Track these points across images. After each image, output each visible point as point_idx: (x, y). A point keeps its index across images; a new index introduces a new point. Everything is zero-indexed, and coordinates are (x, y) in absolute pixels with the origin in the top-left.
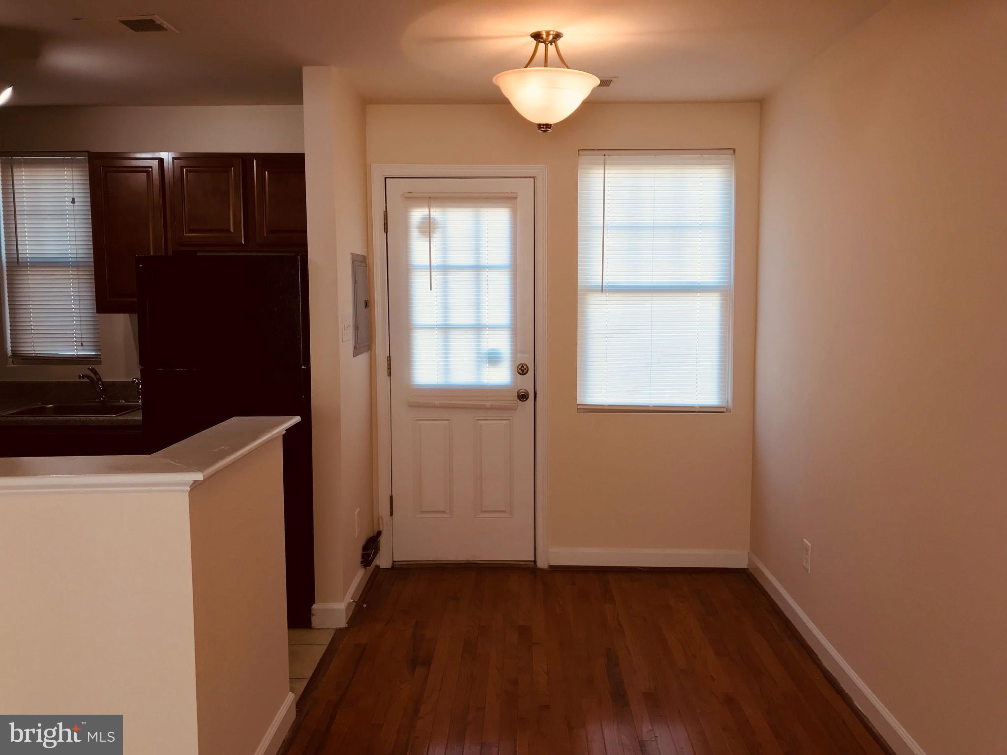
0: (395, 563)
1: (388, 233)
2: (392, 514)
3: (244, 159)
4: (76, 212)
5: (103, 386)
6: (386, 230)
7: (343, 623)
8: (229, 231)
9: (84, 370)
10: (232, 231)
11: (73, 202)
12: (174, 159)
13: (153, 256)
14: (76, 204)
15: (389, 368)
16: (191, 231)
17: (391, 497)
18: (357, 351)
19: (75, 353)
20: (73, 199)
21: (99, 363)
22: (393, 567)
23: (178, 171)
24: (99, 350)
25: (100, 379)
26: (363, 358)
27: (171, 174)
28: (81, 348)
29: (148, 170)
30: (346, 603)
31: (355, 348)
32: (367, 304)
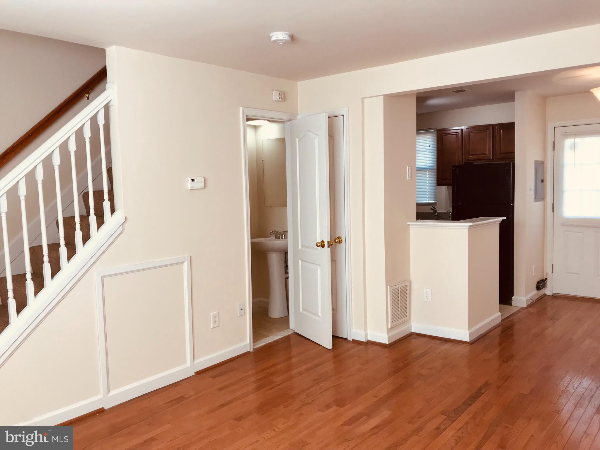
0: (554, 294)
1: (555, 151)
2: (553, 272)
3: (493, 127)
4: (431, 150)
5: (437, 213)
6: (554, 149)
7: (525, 305)
8: (486, 154)
9: (431, 207)
10: (487, 154)
11: (430, 147)
12: (466, 128)
13: (457, 165)
14: (431, 147)
15: (553, 209)
16: (472, 155)
17: (553, 265)
18: (536, 199)
19: (427, 201)
20: (430, 145)
21: (436, 205)
22: (553, 295)
23: (467, 133)
24: (436, 201)
25: (436, 211)
26: (539, 204)
27: (465, 135)
28: (430, 200)
29: (457, 134)
30: (527, 298)
31: (535, 198)
32: (542, 181)
